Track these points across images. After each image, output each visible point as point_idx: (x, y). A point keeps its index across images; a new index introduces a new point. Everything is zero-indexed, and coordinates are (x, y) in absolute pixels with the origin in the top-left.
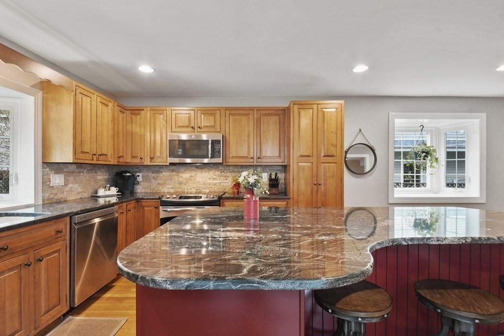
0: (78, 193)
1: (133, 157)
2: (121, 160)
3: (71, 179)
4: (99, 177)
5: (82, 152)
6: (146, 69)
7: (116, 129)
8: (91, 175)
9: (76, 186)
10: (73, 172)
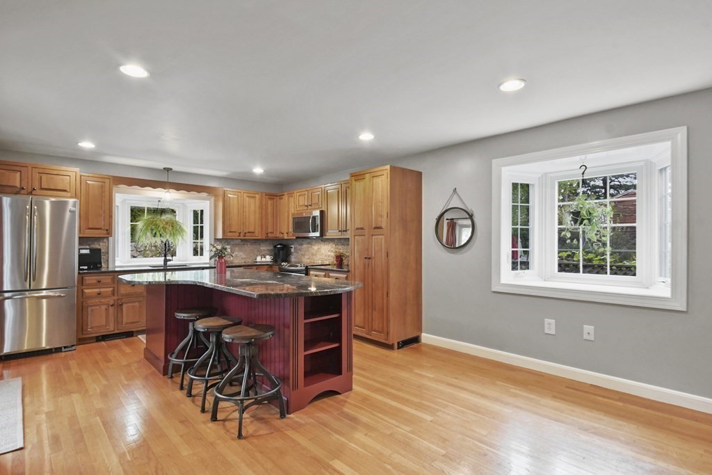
0: (242, 258)
1: (280, 233)
2: (270, 235)
3: (237, 249)
4: (262, 248)
5: (230, 232)
6: (258, 170)
7: (264, 213)
8: (254, 246)
9: (241, 253)
10: (238, 244)
